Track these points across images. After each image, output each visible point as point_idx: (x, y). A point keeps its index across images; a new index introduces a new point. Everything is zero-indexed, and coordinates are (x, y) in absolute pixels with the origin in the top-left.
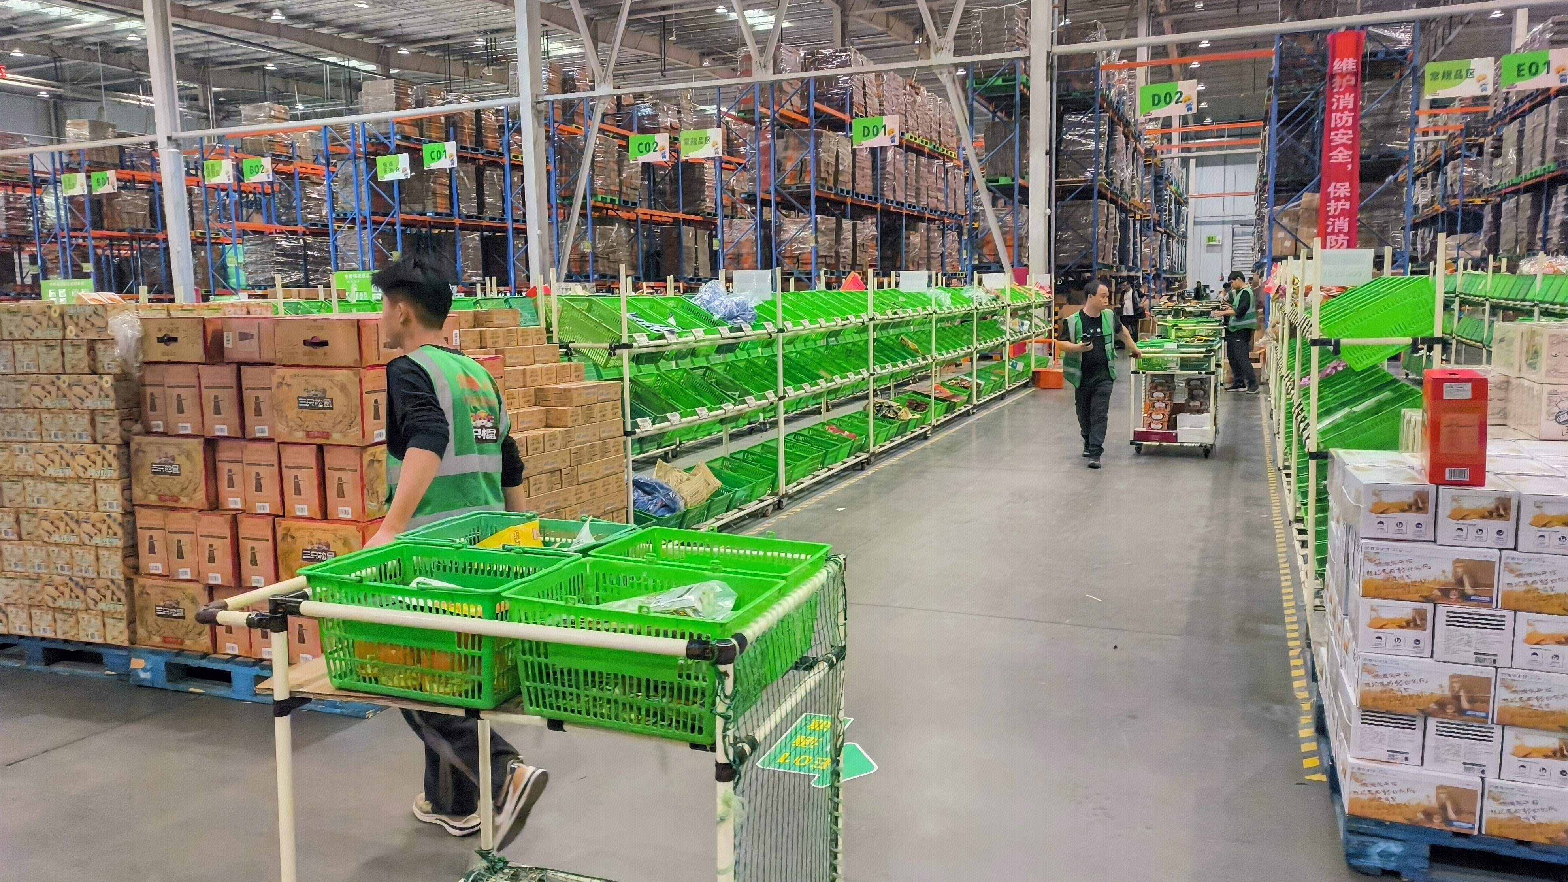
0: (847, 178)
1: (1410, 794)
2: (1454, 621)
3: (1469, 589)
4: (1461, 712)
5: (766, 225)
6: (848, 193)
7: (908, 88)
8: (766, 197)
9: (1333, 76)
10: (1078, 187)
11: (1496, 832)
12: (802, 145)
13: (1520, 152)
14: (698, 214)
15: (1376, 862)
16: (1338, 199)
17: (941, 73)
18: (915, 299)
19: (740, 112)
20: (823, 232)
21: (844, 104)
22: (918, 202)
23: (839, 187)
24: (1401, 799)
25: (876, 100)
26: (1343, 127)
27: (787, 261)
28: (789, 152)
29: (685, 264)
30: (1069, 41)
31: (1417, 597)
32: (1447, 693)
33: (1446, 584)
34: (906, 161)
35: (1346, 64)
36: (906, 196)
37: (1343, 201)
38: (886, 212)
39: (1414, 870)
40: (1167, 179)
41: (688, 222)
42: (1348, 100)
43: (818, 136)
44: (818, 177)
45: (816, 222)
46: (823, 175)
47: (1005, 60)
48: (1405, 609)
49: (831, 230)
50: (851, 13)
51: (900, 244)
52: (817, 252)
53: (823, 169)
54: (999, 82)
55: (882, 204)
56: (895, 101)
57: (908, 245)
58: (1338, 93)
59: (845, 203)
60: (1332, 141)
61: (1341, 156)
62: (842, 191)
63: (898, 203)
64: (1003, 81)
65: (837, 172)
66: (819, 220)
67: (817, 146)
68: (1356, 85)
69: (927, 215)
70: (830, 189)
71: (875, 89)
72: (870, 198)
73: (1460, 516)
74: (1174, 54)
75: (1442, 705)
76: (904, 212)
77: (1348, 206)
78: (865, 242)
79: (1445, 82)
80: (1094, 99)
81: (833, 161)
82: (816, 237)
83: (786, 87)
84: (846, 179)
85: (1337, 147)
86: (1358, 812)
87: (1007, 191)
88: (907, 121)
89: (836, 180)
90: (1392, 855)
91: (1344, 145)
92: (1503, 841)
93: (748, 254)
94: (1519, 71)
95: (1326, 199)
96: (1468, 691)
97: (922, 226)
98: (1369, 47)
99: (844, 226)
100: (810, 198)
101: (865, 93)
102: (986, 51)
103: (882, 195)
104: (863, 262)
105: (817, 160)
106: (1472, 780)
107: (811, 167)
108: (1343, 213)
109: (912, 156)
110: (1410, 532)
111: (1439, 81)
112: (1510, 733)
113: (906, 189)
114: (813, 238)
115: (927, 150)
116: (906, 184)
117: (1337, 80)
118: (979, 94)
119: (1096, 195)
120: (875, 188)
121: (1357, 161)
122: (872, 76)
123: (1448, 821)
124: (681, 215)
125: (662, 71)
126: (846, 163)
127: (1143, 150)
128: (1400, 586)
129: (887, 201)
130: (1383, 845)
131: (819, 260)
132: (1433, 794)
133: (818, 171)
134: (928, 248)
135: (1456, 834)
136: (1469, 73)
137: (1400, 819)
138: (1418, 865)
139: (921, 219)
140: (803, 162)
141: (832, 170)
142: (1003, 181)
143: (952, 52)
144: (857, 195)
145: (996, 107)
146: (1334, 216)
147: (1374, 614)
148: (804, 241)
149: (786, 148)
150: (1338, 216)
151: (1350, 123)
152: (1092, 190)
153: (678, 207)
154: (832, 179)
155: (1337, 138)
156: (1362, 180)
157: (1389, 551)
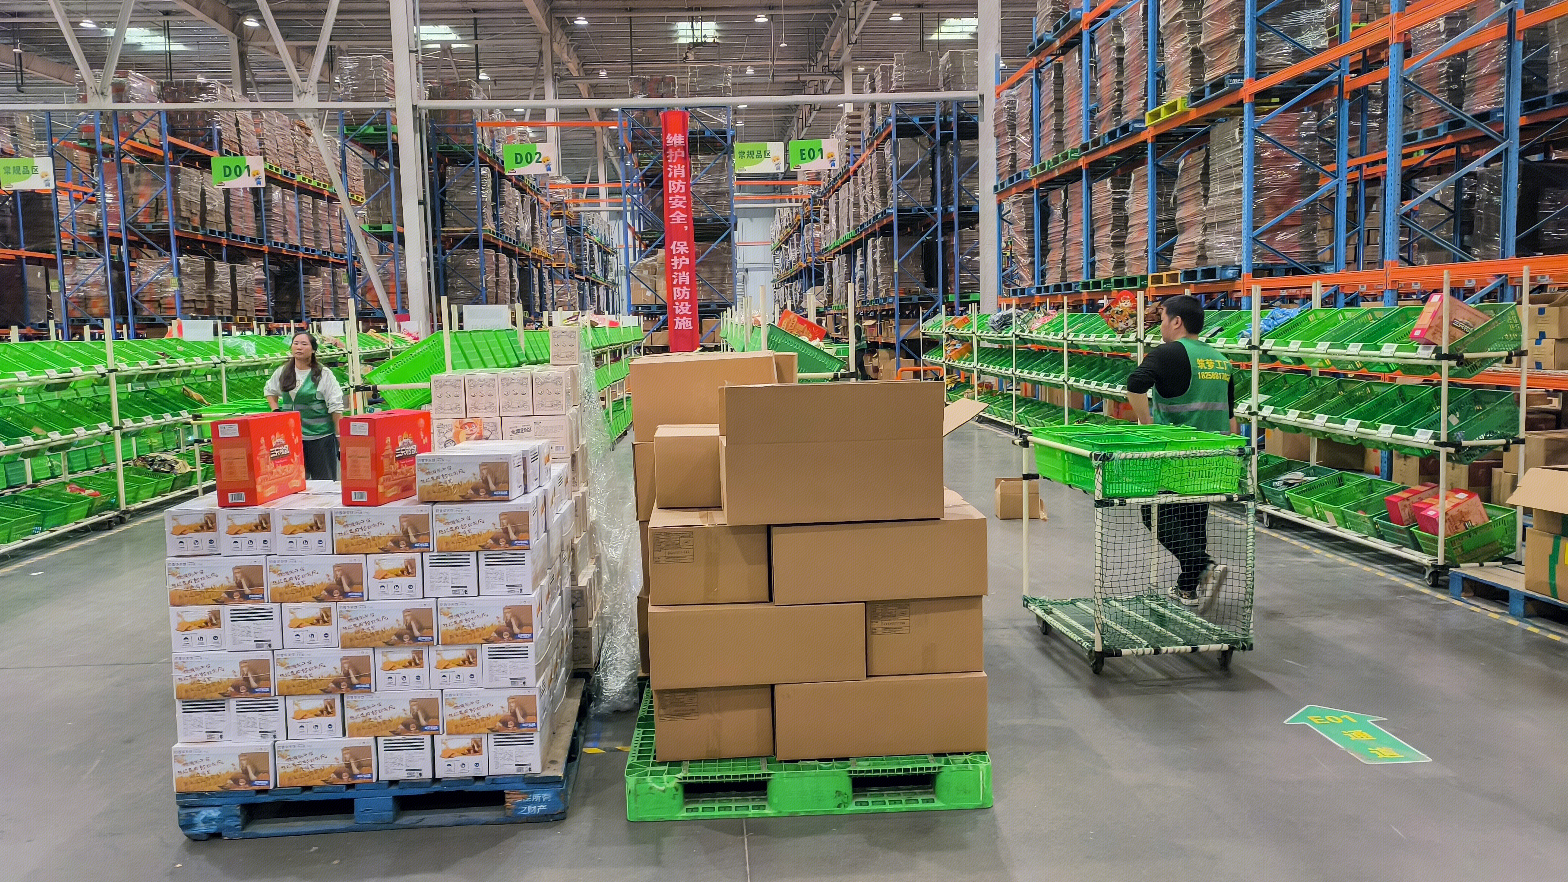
0: (220, 218)
1: (220, 766)
2: (238, 617)
3: (247, 590)
4: (251, 690)
5: (117, 266)
6: (221, 233)
7: (297, 128)
8: (116, 234)
9: (667, 149)
10: (463, 237)
11: (286, 783)
12: (154, 182)
13: (837, 221)
14: (49, 252)
15: (202, 828)
16: (679, 256)
17: (306, 117)
18: (194, 348)
19: (82, 140)
20: (187, 275)
21: (211, 141)
22: (318, 245)
23: (208, 228)
24: (214, 771)
25: (255, 139)
26: (678, 193)
27: (145, 306)
28: (141, 188)
29: (31, 308)
30: (446, 96)
31: (210, 601)
32: (239, 676)
33: (231, 587)
34: (300, 203)
35: (676, 139)
36: (302, 239)
37: (683, 258)
38: (275, 257)
39: (230, 828)
40: (586, 230)
41: (30, 260)
42: (680, 170)
43: (175, 172)
44: (178, 215)
45: (178, 264)
46: (184, 214)
47: (376, 109)
48: (203, 612)
49: (200, 273)
50: (250, 43)
51: (298, 288)
52: (182, 296)
53: (183, 208)
54: (371, 130)
55: (270, 247)
56: (280, 141)
57: (307, 289)
58: (672, 163)
59: (219, 245)
60: (671, 205)
61: (678, 218)
62: (212, 232)
63: (291, 246)
64: (375, 130)
65: (204, 212)
66: (182, 262)
67: (175, 183)
68: (685, 158)
69: (331, 260)
70: (195, 229)
71: (253, 128)
72: (252, 240)
73: (235, 531)
74: (594, 117)
75: (236, 688)
76: (301, 255)
77: (687, 262)
78: (248, 286)
79: (750, 160)
80: (472, 153)
81: (197, 199)
82: (179, 280)
83: (136, 117)
84: (218, 219)
85: (675, 210)
86: (183, 789)
87: (387, 237)
88: (297, 162)
89: (203, 221)
90: (212, 819)
91: (679, 209)
92: (291, 790)
93: (98, 297)
94: (802, 154)
95: (670, 255)
96: (254, 673)
97: (326, 272)
98: (698, 126)
99: (217, 269)
100: (169, 237)
101: (239, 131)
102: (357, 99)
103: (270, 237)
104: (247, 307)
105: (176, 199)
106: (266, 744)
107: (169, 205)
108: (685, 268)
109: (309, 199)
110: (205, 548)
111: (746, 160)
112: (290, 700)
113: (302, 232)
114: (174, 281)
115: (326, 194)
116: (301, 227)
117: (670, 152)
118: (351, 140)
119: (481, 244)
120: (259, 229)
121: (692, 223)
122: (249, 114)
123: (250, 782)
124: (23, 253)
125: (18, 86)
126: (216, 203)
127: (547, 203)
128: (197, 594)
129: (276, 244)
130: (205, 813)
131: (186, 305)
132: (236, 761)
133: (178, 210)
134: (335, 293)
135: (258, 792)
136: (767, 154)
137: (215, 788)
138: (233, 824)
139: (324, 263)
140: (158, 200)
141: (197, 209)
142: (386, 228)
143: (316, 96)
144: (235, 236)
145: (378, 154)
146: (677, 271)
147: (180, 619)
148: (163, 285)
149: (138, 183)
150: (680, 271)
151: (683, 191)
152: (477, 240)
153: (19, 243)
154: (197, 219)
155: (674, 203)
156: (697, 239)
157: (188, 566)
